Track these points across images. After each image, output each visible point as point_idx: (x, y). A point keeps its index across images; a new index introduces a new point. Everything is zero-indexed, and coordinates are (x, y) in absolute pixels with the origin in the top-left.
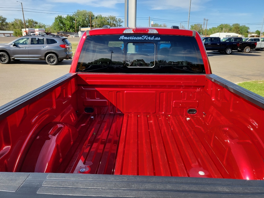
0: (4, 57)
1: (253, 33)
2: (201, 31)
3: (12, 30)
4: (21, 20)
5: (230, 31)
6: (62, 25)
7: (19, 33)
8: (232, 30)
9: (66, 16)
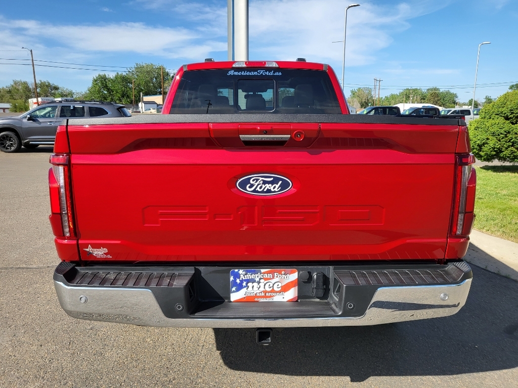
0: (10, 140)
1: (465, 104)
2: (370, 101)
3: (8, 102)
4: (25, 83)
5: (423, 101)
6: (106, 92)
7: (22, 107)
8: (426, 99)
9: (114, 76)
